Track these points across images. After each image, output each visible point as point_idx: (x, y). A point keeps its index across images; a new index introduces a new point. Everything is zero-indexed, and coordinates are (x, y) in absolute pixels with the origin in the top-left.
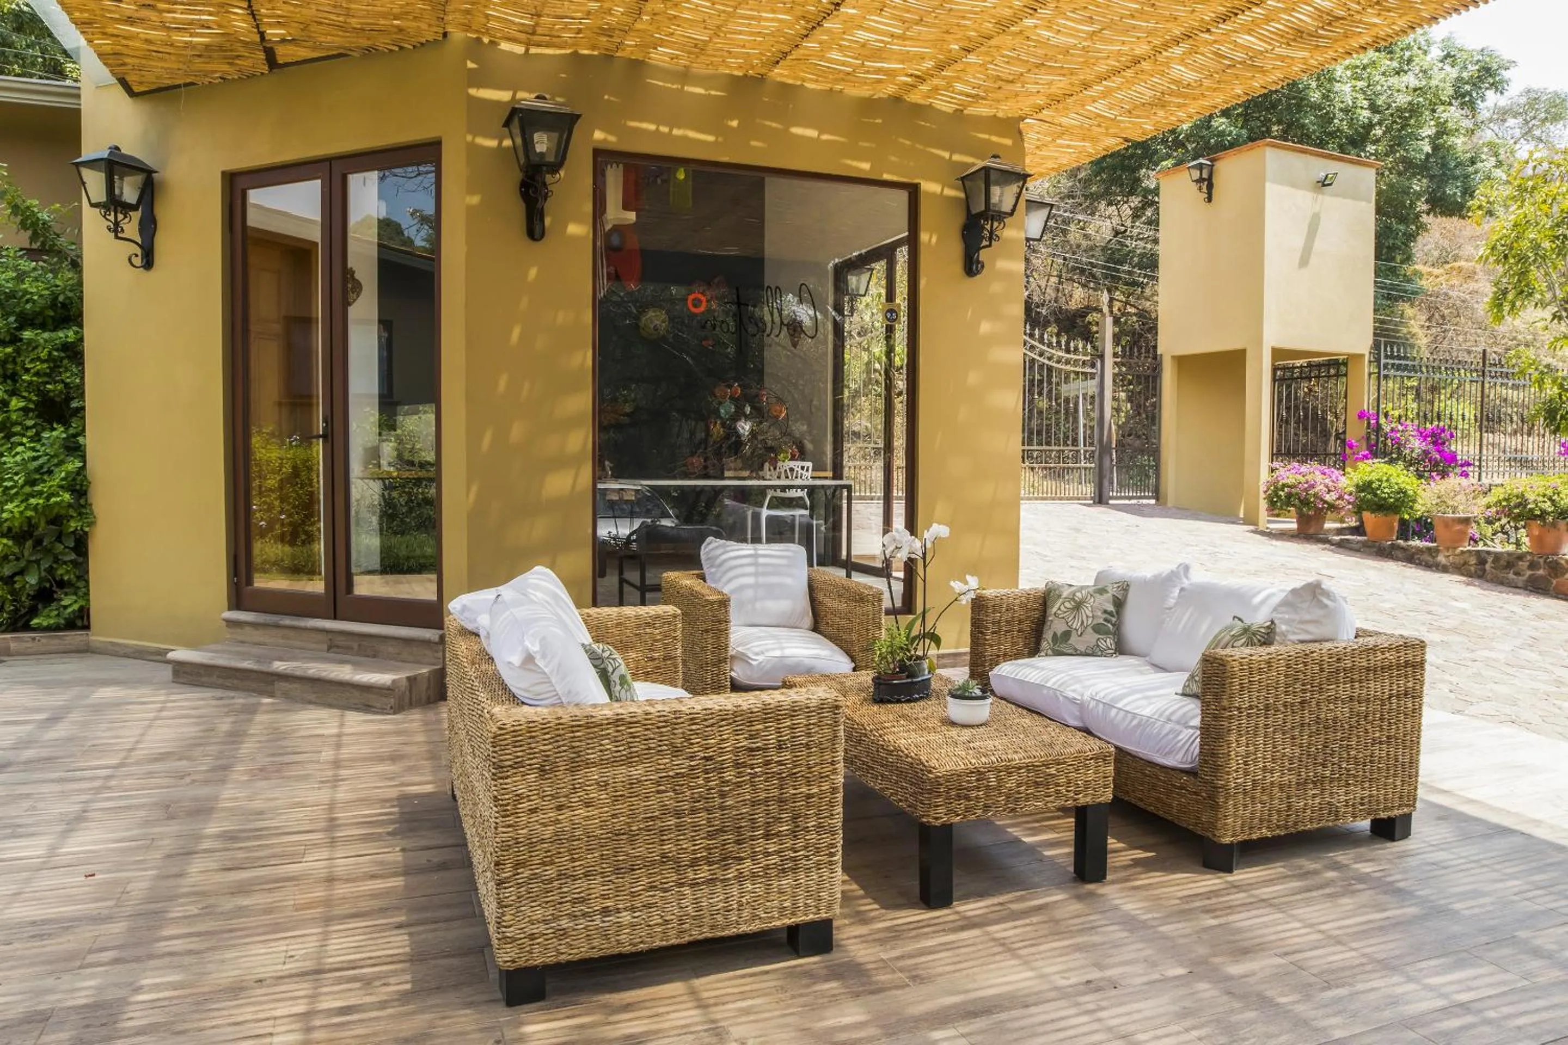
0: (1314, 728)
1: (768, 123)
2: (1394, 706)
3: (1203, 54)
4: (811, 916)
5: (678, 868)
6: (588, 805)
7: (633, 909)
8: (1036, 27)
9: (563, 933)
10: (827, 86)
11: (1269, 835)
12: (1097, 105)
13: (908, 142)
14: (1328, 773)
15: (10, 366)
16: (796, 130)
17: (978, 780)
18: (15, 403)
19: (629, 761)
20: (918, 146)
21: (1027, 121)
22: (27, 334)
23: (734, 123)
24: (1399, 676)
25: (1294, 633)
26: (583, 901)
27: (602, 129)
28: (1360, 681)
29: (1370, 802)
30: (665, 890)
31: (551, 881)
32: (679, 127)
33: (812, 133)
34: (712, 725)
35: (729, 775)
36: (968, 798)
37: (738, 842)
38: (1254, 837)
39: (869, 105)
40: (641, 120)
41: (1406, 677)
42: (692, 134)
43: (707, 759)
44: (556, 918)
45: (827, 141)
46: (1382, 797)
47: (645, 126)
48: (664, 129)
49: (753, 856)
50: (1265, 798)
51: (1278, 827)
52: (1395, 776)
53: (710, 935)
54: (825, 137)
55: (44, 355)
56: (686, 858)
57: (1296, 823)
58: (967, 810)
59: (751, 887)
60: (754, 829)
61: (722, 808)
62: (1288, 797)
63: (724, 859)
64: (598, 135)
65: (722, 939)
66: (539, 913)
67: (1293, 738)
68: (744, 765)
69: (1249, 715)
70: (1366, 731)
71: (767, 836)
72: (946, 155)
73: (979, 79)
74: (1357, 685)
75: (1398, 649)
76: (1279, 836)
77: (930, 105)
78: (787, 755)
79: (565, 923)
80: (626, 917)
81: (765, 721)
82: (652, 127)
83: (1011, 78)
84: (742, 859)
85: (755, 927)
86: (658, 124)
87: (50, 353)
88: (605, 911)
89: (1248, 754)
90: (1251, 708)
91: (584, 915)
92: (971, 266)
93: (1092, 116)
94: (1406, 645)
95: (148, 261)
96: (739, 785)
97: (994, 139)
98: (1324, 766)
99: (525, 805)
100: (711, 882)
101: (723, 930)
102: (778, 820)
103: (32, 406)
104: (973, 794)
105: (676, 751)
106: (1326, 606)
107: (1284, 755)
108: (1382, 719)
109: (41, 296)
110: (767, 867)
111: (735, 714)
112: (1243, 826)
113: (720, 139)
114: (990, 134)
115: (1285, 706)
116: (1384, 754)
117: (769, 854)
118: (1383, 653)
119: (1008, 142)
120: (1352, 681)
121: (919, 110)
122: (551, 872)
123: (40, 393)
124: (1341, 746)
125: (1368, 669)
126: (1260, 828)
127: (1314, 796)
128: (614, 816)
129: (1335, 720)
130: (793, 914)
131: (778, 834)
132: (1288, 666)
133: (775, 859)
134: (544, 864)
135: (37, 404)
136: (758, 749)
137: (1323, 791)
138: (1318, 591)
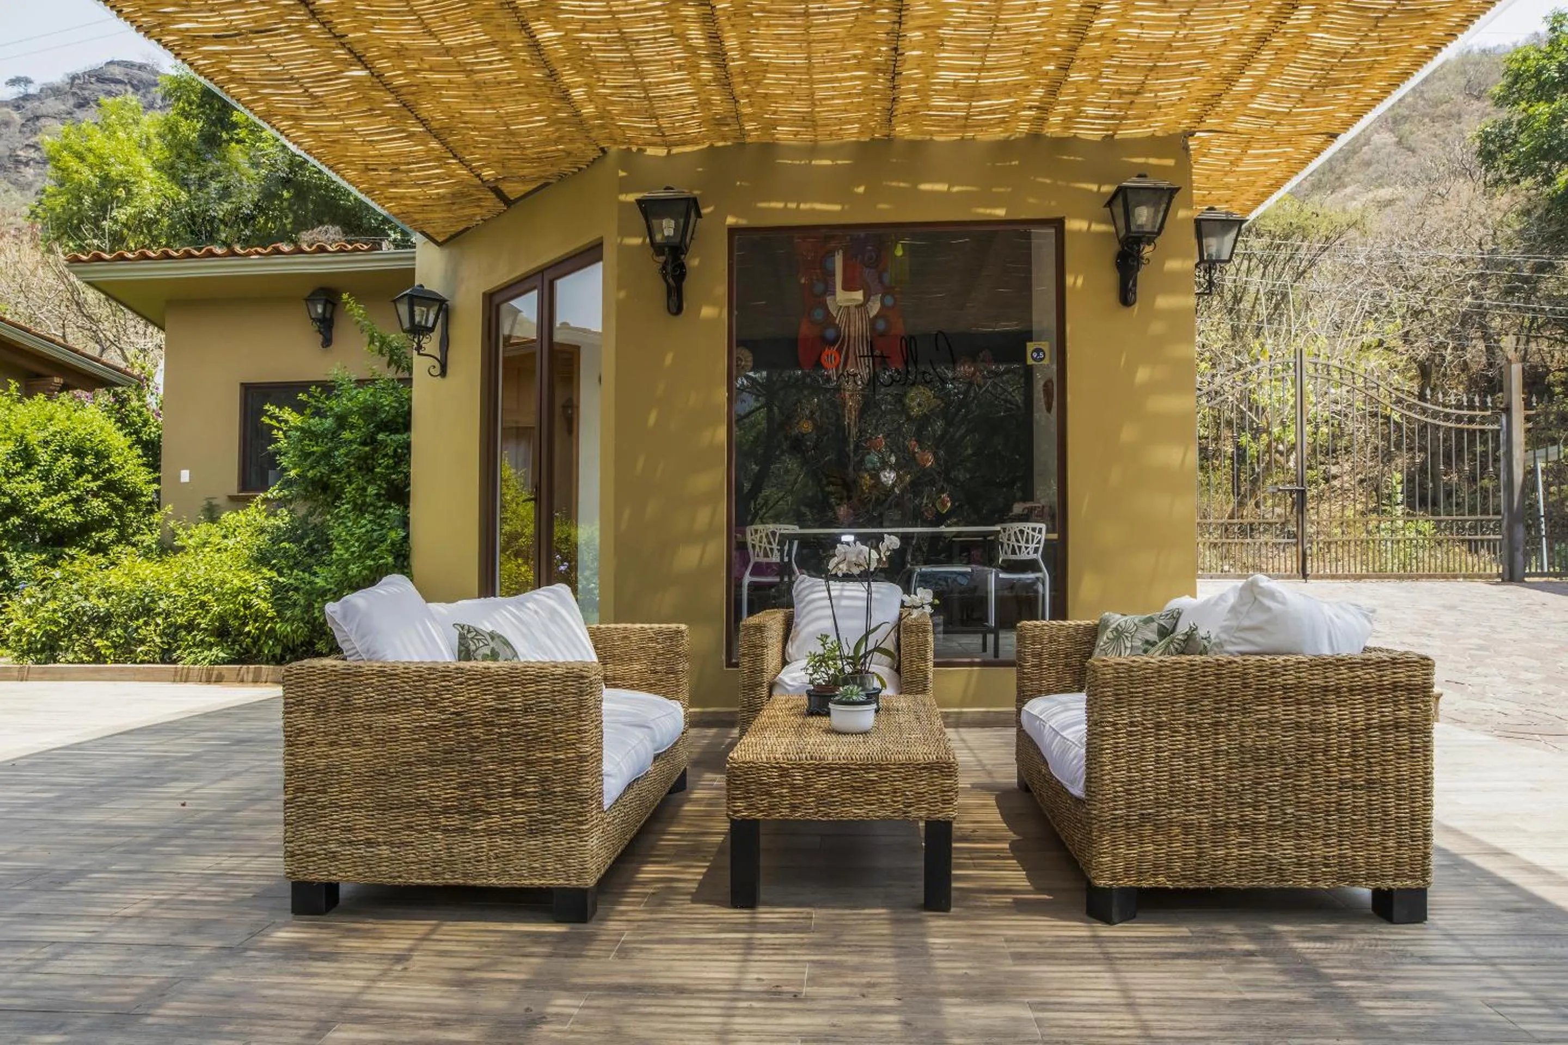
0: (1236, 759)
1: (894, 184)
2: (1375, 740)
3: (1336, 12)
4: (561, 881)
5: (430, 812)
6: (355, 744)
7: (392, 844)
8: (1114, 26)
9: (334, 856)
10: (956, 137)
11: (1169, 885)
12: (1258, 100)
13: (1048, 181)
14: (1262, 818)
15: (370, 461)
16: (925, 187)
17: (781, 776)
18: (371, 490)
19: (386, 708)
20: (1060, 183)
21: (1198, 134)
22: (381, 437)
23: (861, 190)
24: (1382, 702)
25: (1234, 644)
26: (350, 830)
27: (735, 215)
28: (1313, 704)
29: (1340, 864)
30: (421, 832)
31: (324, 807)
32: (805, 202)
33: (942, 187)
34: (461, 683)
35: (478, 732)
36: (768, 793)
37: (487, 797)
38: (1145, 884)
39: (1005, 148)
40: (770, 201)
41: (1396, 702)
42: (818, 206)
43: (457, 714)
44: (326, 843)
45: (958, 193)
46: (1361, 861)
47: (774, 205)
48: (792, 205)
49: (502, 813)
50: (1160, 837)
51: (1184, 877)
52: (1383, 833)
53: (461, 881)
54: (956, 189)
55: (390, 451)
56: (438, 805)
57: (1212, 877)
58: (772, 807)
59: (500, 842)
60: (502, 786)
61: (472, 762)
62: (1199, 842)
63: (474, 811)
64: (731, 220)
65: (474, 889)
66: (314, 835)
67: (1202, 767)
68: (492, 724)
69: (1130, 734)
70: (1328, 770)
71: (515, 795)
72: (1094, 187)
73: (1102, 97)
74: (1306, 708)
75: (1379, 664)
76: (1186, 890)
77: (1075, 137)
78: (532, 719)
79: (333, 847)
80: (385, 851)
81: (511, 683)
82: (780, 205)
83: (1135, 89)
84: (489, 813)
85: (505, 882)
86: (786, 201)
87: (395, 451)
88: (369, 843)
89: (1131, 781)
90: (1132, 724)
91: (350, 843)
92: (1126, 296)
93: (1263, 115)
94: (1394, 662)
95: (443, 373)
96: (487, 742)
97: (1153, 161)
98: (1255, 807)
99: (305, 738)
100: (462, 830)
101: (475, 879)
102: (524, 781)
103: (383, 492)
104: (776, 791)
105: (430, 705)
106: (1269, 609)
107: (1188, 787)
108: (1353, 755)
109: (392, 407)
110: (514, 826)
111: (483, 675)
112: (1126, 870)
113: (846, 207)
114: (1147, 156)
115: (1187, 726)
116: (1361, 802)
117: (517, 813)
118: (1351, 669)
119: (1170, 162)
120: (1298, 702)
121: (1061, 144)
122: (323, 799)
123: (388, 482)
124: (1283, 786)
125: (1325, 689)
126: (1155, 875)
127: (1241, 846)
128: (376, 757)
129: (1271, 749)
130: (543, 876)
131: (525, 795)
132: (1191, 677)
133: (522, 819)
134: (318, 792)
135: (387, 490)
136: (505, 710)
137: (1256, 839)
138: (1256, 590)
